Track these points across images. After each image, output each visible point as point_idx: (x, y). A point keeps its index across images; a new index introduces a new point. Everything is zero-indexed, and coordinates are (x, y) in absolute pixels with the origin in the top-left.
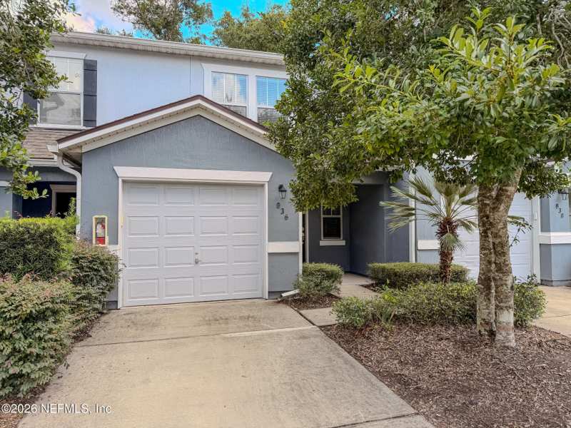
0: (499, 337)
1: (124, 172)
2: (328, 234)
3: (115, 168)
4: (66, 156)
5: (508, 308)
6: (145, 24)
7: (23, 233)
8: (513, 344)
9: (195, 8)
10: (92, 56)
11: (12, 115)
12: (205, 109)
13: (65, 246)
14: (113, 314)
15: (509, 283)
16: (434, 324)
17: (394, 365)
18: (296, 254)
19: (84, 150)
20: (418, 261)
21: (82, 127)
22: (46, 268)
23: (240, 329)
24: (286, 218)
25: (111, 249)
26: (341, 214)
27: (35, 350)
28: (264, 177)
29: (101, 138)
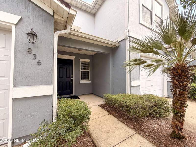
18: (50, 96)
20: (131, 94)
24: (39, 63)
26: (89, 70)
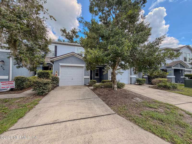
0: (114, 89)
1: (61, 64)
2: (96, 76)
3: (59, 64)
4: (51, 61)
5: (116, 85)
6: (67, 38)
7: (44, 72)
8: (116, 90)
9: (76, 35)
10: (56, 45)
11: (43, 55)
12: (74, 54)
13: (50, 75)
14: (58, 87)
15: (116, 81)
16: (106, 88)
17: (99, 93)
18: (89, 78)
19: (54, 60)
21: (54, 57)
22: (48, 78)
23: (78, 89)
24: (87, 72)
25: (58, 76)
27: (46, 88)
28: (84, 65)
29: (57, 59)
